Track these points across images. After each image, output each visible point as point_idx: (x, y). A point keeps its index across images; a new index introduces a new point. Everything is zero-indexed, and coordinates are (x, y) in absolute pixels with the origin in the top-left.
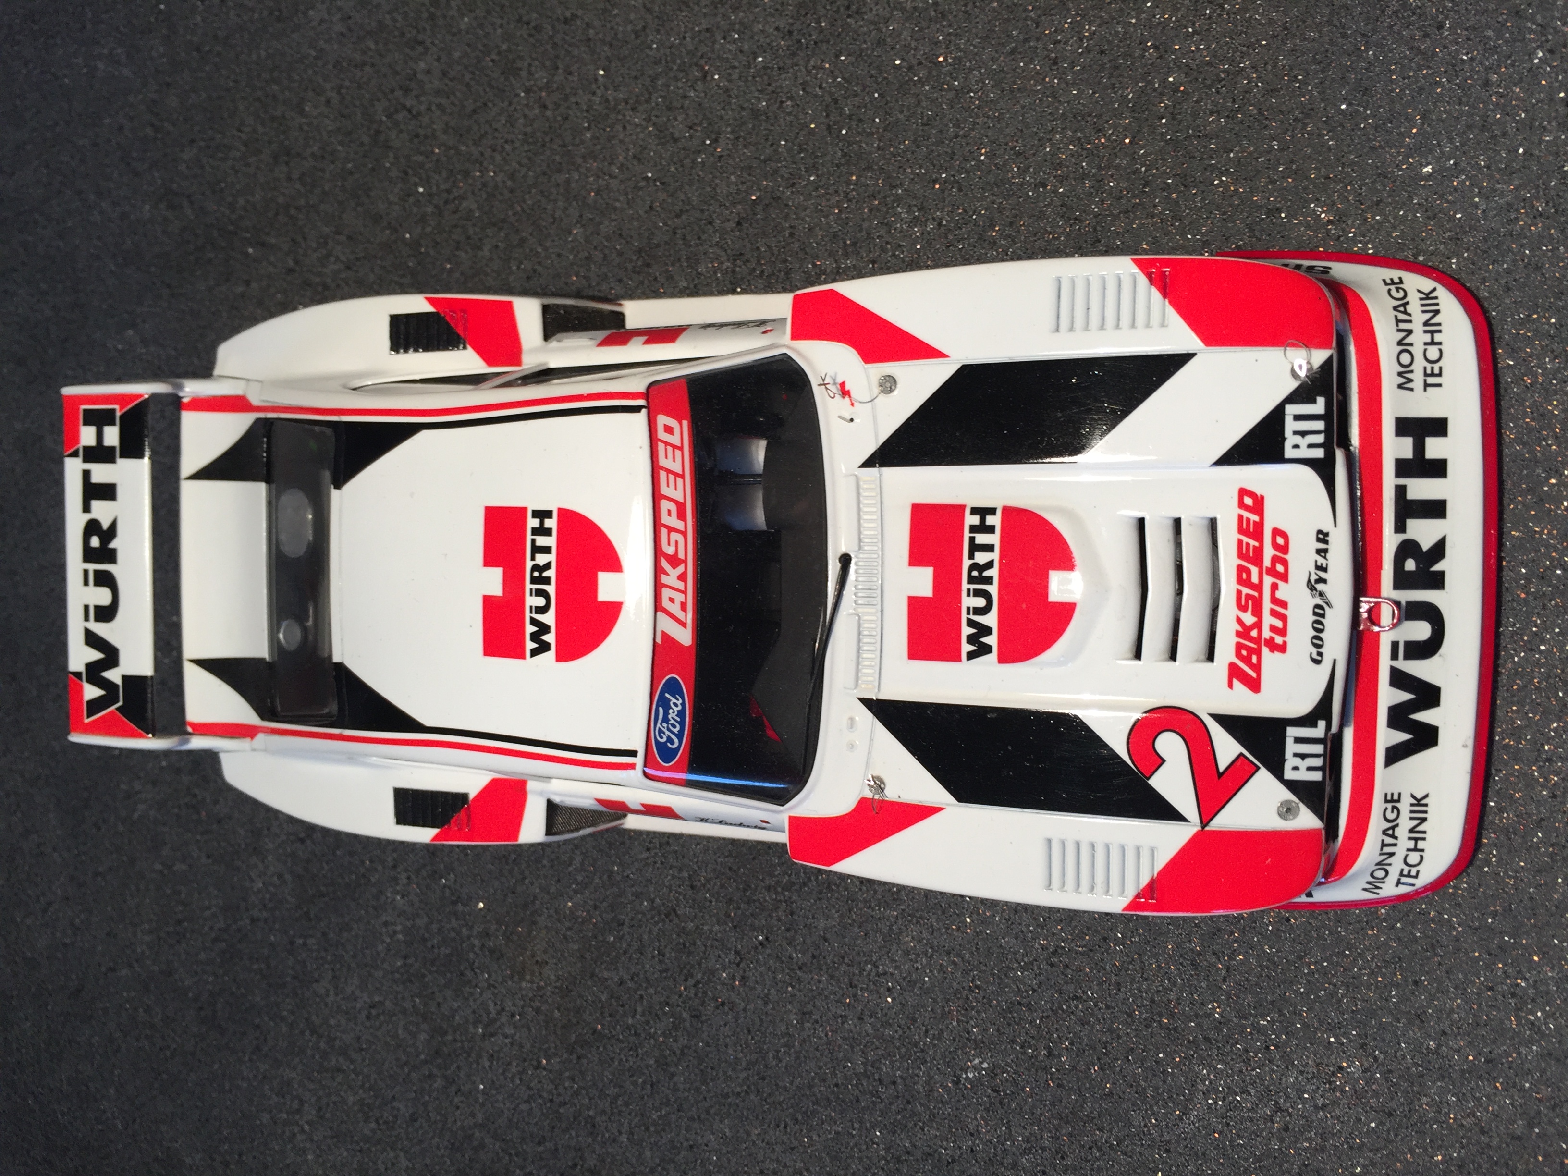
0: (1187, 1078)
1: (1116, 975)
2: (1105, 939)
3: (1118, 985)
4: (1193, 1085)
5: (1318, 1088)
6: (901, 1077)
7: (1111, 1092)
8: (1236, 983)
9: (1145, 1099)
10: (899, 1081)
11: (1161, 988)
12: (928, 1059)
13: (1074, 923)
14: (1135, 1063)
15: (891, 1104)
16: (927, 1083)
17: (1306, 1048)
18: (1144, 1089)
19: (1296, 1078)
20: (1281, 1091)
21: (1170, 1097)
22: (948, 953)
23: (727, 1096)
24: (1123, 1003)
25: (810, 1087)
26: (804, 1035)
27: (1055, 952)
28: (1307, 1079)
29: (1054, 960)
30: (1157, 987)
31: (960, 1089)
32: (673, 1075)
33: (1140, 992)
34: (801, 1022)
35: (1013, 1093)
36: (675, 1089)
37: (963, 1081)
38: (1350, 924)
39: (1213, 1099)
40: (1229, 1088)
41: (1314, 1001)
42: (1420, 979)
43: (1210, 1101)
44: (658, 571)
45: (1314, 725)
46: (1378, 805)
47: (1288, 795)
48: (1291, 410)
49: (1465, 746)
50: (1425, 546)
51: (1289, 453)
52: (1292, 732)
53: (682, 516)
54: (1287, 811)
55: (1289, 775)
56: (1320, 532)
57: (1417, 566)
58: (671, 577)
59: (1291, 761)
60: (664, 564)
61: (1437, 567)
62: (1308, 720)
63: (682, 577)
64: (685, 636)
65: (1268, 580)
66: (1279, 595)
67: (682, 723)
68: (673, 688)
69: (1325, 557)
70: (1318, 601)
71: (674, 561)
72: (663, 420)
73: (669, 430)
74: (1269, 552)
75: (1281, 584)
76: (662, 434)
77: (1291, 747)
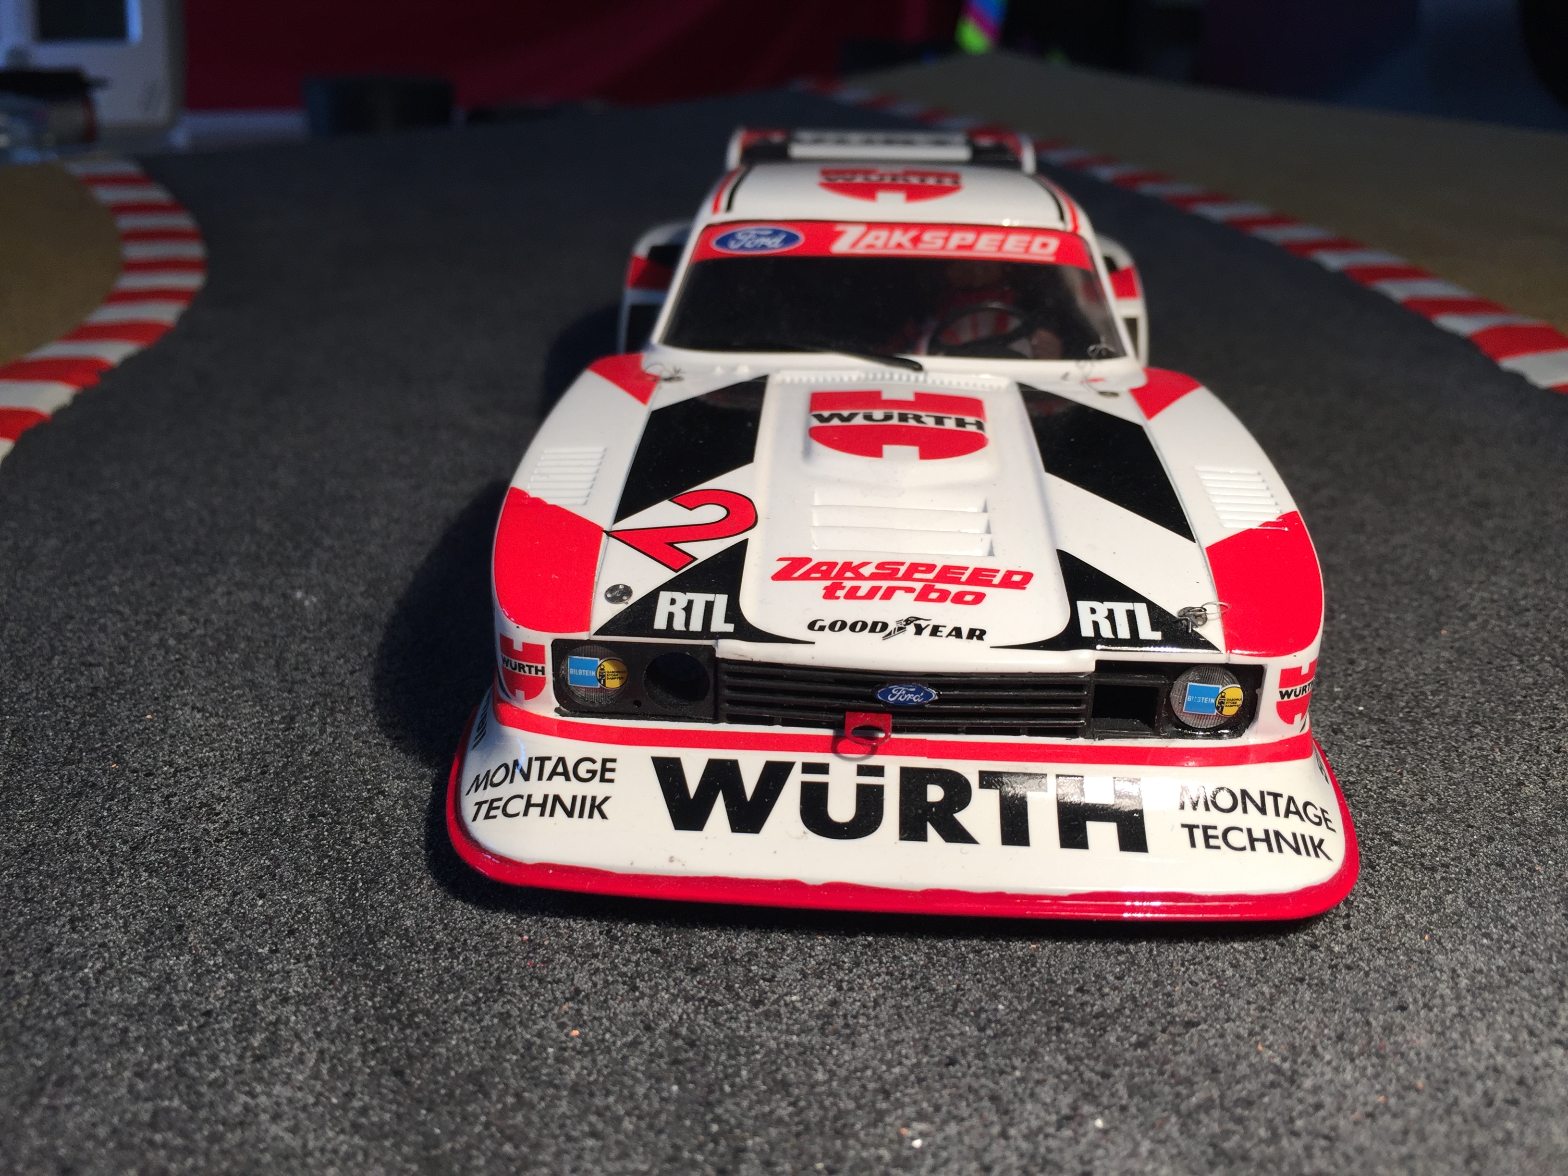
44: (906, 226)
46: (599, 750)
47: (638, 594)
49: (671, 860)
50: (963, 817)
53: (960, 247)
54: (618, 593)
55: (665, 597)
57: (933, 804)
58: (898, 236)
59: (682, 599)
60: (913, 233)
61: (931, 831)
62: (734, 613)
63: (899, 245)
64: (841, 247)
65: (918, 586)
66: (898, 594)
67: (755, 248)
68: (790, 238)
71: (916, 240)
73: (1044, 245)
74: (954, 589)
75: (915, 595)
76: (1039, 240)
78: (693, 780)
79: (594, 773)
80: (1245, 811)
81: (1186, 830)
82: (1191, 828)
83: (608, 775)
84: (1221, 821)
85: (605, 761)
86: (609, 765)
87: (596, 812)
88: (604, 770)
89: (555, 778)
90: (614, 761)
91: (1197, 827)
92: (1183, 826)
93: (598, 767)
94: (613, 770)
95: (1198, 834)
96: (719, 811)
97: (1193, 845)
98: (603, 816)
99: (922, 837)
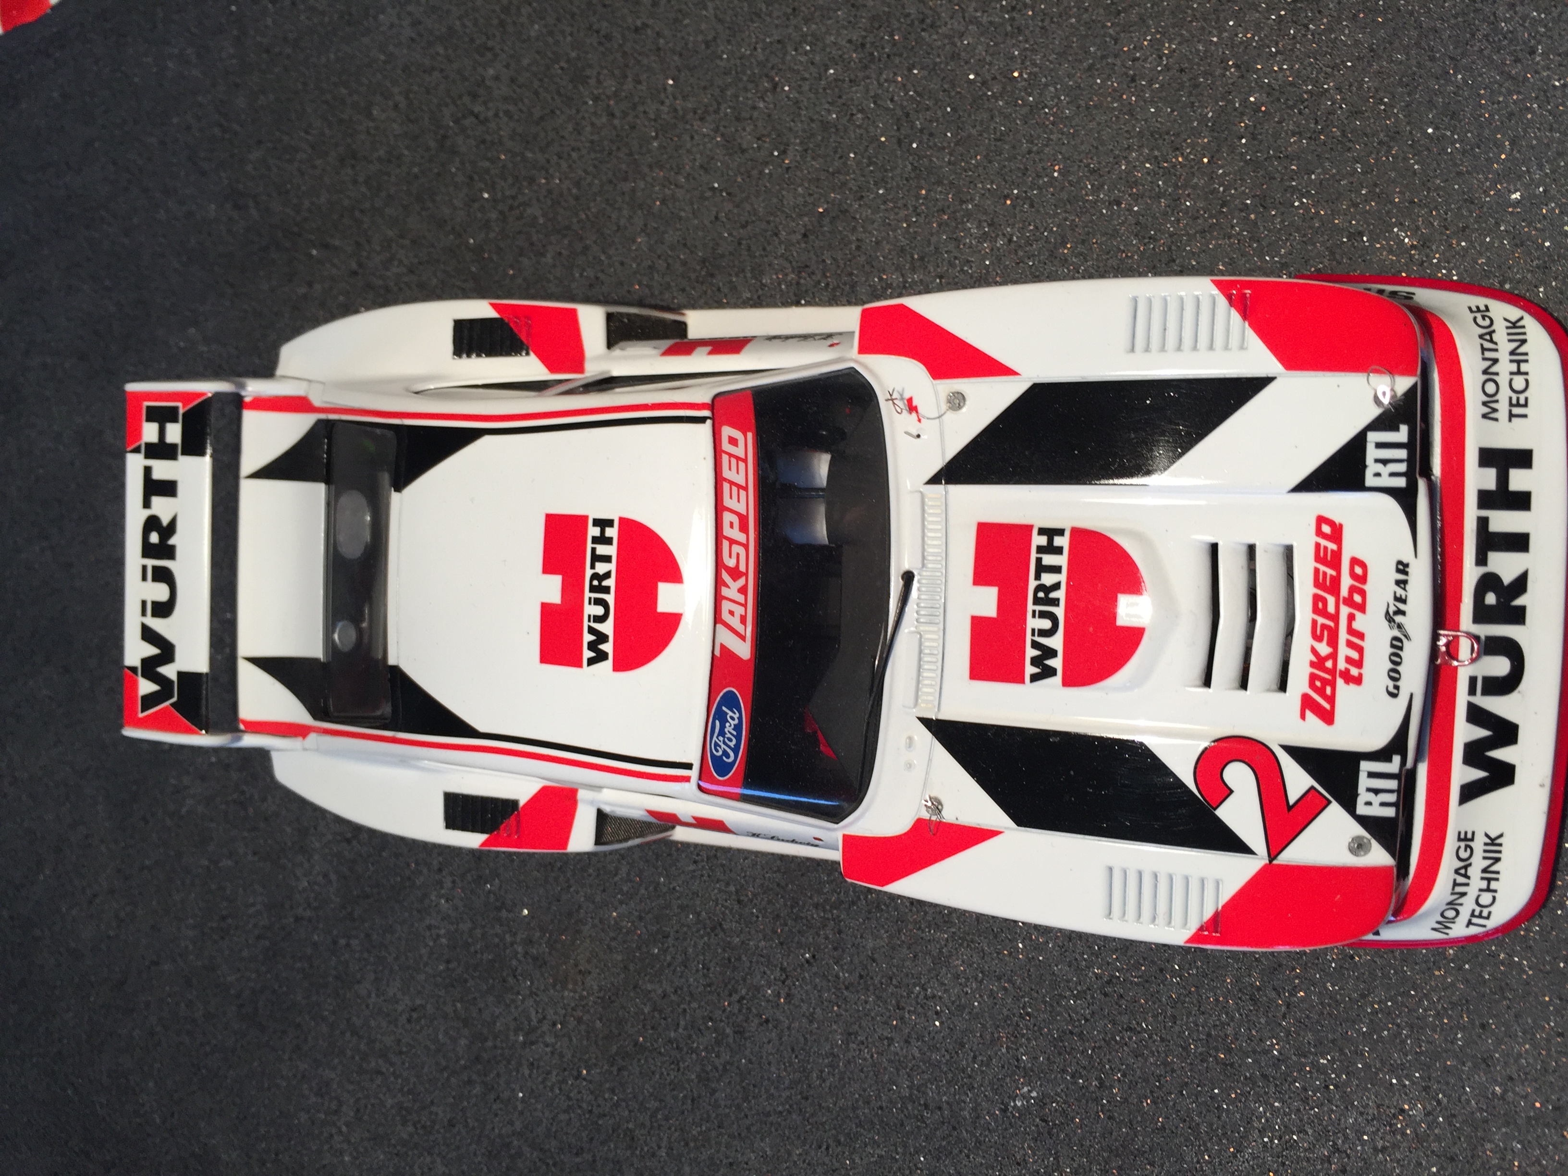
0: (1242, 1114)
1: (1172, 1007)
2: (1161, 970)
3: (1174, 1018)
4: (1248, 1123)
5: (1378, 1130)
6: (948, 1103)
7: (1163, 1128)
8: (1295, 1018)
9: (1198, 1135)
10: (945, 1106)
11: (1218, 1023)
12: (976, 1086)
13: (1130, 953)
14: (1189, 1098)
15: (936, 1129)
16: (974, 1109)
17: (1366, 1089)
18: (1198, 1124)
19: (1356, 1119)
20: (1339, 1132)
21: (1225, 1134)
22: (999, 979)
23: (768, 1114)
24: (1178, 1037)
25: (854, 1109)
26: (850, 1055)
27: (1109, 982)
28: (1367, 1120)
29: (1108, 989)
30: (1214, 1021)
31: (1008, 1117)
32: (714, 1092)
33: (1197, 1025)
34: (846, 1043)
35: (1062, 1123)
36: (716, 1106)
37: (1010, 1109)
38: (1416, 964)
39: (1269, 1137)
40: (1285, 1127)
41: (1377, 1041)
42: (1488, 1023)
43: (1266, 1140)
44: (719, 583)
45: (1389, 760)
46: (1451, 843)
47: (1359, 830)
48: (1373, 437)
49: (1542, 786)
50: (1507, 579)
51: (1370, 481)
52: (1366, 766)
53: (744, 528)
54: (1358, 847)
55: (1361, 810)
56: (1400, 563)
57: (1498, 600)
58: (732, 590)
59: (1363, 796)
60: (725, 576)
61: (1518, 602)
62: (1383, 755)
63: (743, 590)
64: (743, 650)
65: (1345, 611)
66: (1356, 625)
67: (738, 738)
68: (730, 701)
69: (1404, 589)
70: (1396, 633)
71: (735, 573)
72: (727, 431)
73: (733, 441)
74: (1346, 582)
75: (1358, 615)
76: (726, 446)
77: (1364, 782)
78: (1477, 774)
79: (1467, 846)
80: (1497, 374)
81: (1513, 419)
82: (1511, 416)
83: (1469, 836)
84: (1505, 394)
85: (1460, 839)
86: (1462, 836)
87: (1498, 841)
88: (1466, 839)
89: (1469, 874)
90: (1459, 833)
91: (1510, 411)
92: (1510, 420)
93: (1463, 844)
94: (1466, 833)
95: (1516, 411)
96: (1502, 754)
97: (1525, 416)
98: (1501, 836)
99: (1522, 610)
